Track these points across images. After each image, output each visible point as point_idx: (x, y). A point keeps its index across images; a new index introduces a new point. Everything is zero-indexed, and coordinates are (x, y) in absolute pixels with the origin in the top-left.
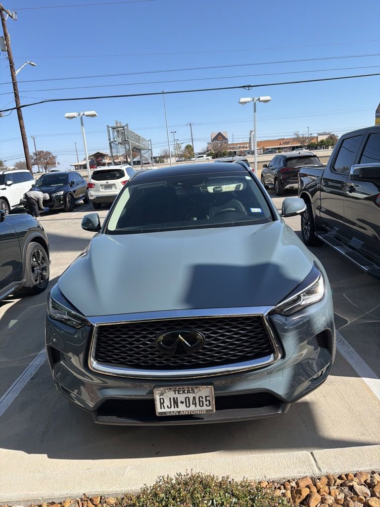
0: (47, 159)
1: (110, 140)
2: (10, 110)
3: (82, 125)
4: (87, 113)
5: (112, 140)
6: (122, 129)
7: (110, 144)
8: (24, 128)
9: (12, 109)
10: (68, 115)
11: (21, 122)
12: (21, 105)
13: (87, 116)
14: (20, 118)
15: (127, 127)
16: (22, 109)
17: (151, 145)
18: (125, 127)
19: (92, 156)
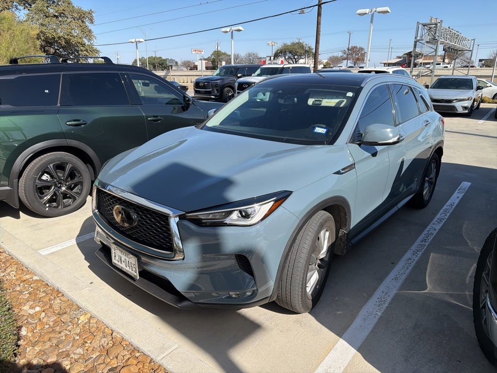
0: (358, 54)
1: (416, 38)
2: (311, 7)
3: (372, 22)
4: (379, 9)
5: (418, 38)
6: (434, 26)
7: (416, 42)
8: (320, 24)
9: (314, 6)
10: (360, 11)
11: (319, 18)
12: (323, 2)
13: (379, 12)
14: (319, 14)
15: (441, 25)
16: (323, 5)
17: (473, 46)
18: (439, 24)
19: (406, 54)
